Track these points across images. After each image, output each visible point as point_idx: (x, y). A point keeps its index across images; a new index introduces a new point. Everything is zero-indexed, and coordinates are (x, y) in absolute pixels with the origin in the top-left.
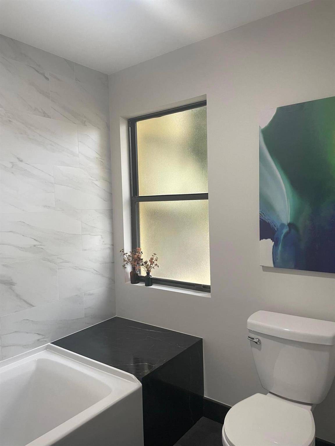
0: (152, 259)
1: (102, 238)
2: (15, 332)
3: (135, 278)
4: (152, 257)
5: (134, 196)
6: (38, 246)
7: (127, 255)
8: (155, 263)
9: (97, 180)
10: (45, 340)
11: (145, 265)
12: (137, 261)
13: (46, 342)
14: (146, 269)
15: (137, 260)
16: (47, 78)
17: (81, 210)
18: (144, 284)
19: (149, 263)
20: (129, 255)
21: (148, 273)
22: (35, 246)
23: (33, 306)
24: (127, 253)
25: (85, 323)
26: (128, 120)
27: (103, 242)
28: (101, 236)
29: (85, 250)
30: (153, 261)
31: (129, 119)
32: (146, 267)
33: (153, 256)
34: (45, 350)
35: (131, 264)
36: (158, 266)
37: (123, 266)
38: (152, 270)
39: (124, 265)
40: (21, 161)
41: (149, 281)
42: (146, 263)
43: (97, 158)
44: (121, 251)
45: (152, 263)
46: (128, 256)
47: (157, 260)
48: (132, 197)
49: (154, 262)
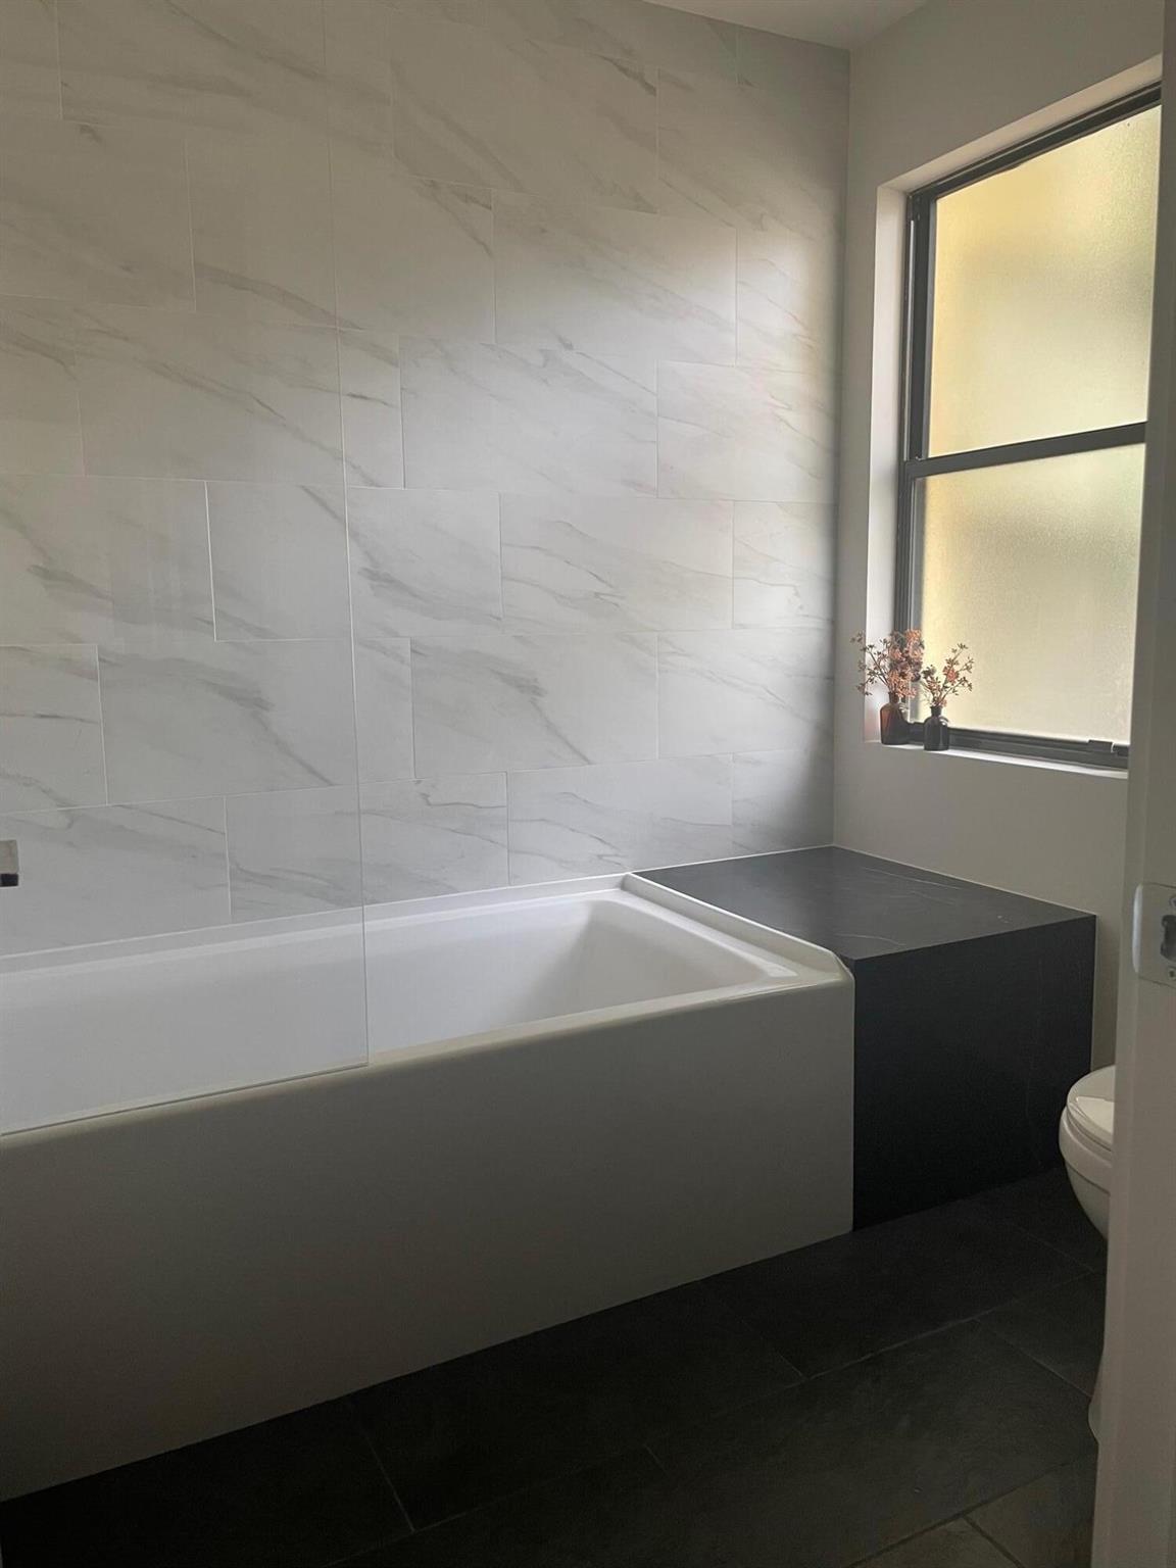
0: (951, 662)
1: (797, 594)
2: (543, 820)
3: (896, 727)
4: (952, 656)
5: (911, 456)
6: (607, 598)
7: (874, 650)
8: (961, 677)
9: (790, 409)
10: (618, 860)
11: (924, 680)
12: (902, 668)
13: (620, 867)
14: (932, 697)
15: (899, 662)
16: (651, 90)
17: (735, 501)
18: (922, 747)
19: (940, 676)
20: (879, 653)
21: (936, 710)
22: (597, 595)
23: (589, 763)
24: (871, 647)
25: (734, 843)
26: (908, 198)
27: (801, 608)
28: (795, 586)
29: (743, 626)
30: (956, 668)
31: (911, 193)
32: (930, 688)
33: (954, 651)
34: (616, 887)
35: (888, 682)
36: (970, 685)
37: (859, 688)
38: (949, 697)
39: (863, 685)
40: (569, 347)
41: (936, 734)
42: (928, 673)
43: (795, 335)
44: (854, 640)
45: (951, 674)
46: (876, 657)
47: (968, 668)
48: (905, 463)
49: (957, 675)
